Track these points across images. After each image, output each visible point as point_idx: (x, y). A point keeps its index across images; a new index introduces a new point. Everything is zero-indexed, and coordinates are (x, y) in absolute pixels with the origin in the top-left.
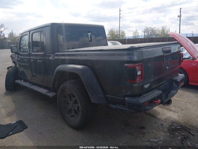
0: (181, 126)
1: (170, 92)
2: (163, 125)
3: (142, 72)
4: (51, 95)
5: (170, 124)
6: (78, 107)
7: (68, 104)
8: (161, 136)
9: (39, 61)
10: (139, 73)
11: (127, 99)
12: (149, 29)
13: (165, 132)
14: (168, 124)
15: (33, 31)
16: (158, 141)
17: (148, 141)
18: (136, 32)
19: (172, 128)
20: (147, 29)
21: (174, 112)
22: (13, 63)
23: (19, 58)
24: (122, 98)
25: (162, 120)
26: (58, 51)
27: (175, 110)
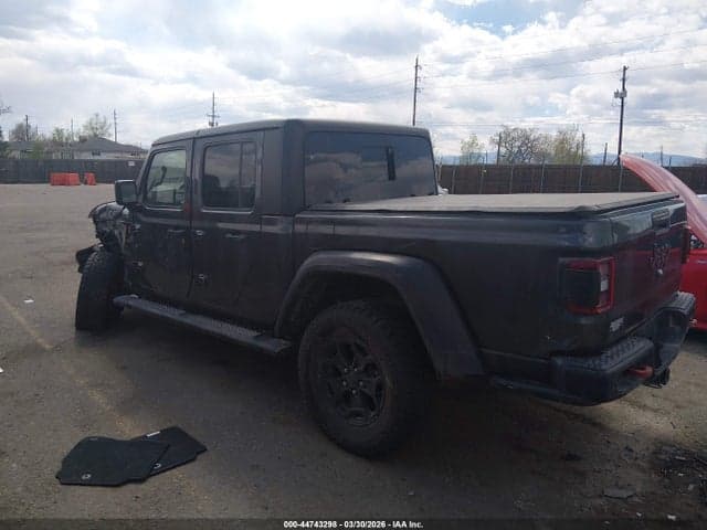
0: (686, 453)
1: (662, 346)
2: (631, 450)
3: (610, 284)
4: (273, 345)
5: (652, 448)
6: (380, 387)
7: (340, 374)
8: (636, 482)
9: (229, 235)
10: (604, 286)
11: (559, 361)
12: (512, 135)
13: (643, 471)
14: (648, 449)
15: (206, 140)
16: (631, 496)
17: (600, 496)
18: (472, 144)
19: (661, 460)
20: (508, 134)
21: (656, 411)
22: (97, 237)
23: (139, 222)
24: (543, 361)
25: (627, 437)
26: (305, 208)
27: (656, 406)
